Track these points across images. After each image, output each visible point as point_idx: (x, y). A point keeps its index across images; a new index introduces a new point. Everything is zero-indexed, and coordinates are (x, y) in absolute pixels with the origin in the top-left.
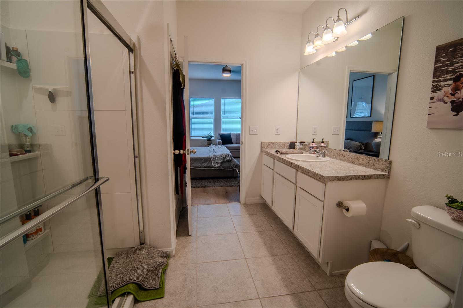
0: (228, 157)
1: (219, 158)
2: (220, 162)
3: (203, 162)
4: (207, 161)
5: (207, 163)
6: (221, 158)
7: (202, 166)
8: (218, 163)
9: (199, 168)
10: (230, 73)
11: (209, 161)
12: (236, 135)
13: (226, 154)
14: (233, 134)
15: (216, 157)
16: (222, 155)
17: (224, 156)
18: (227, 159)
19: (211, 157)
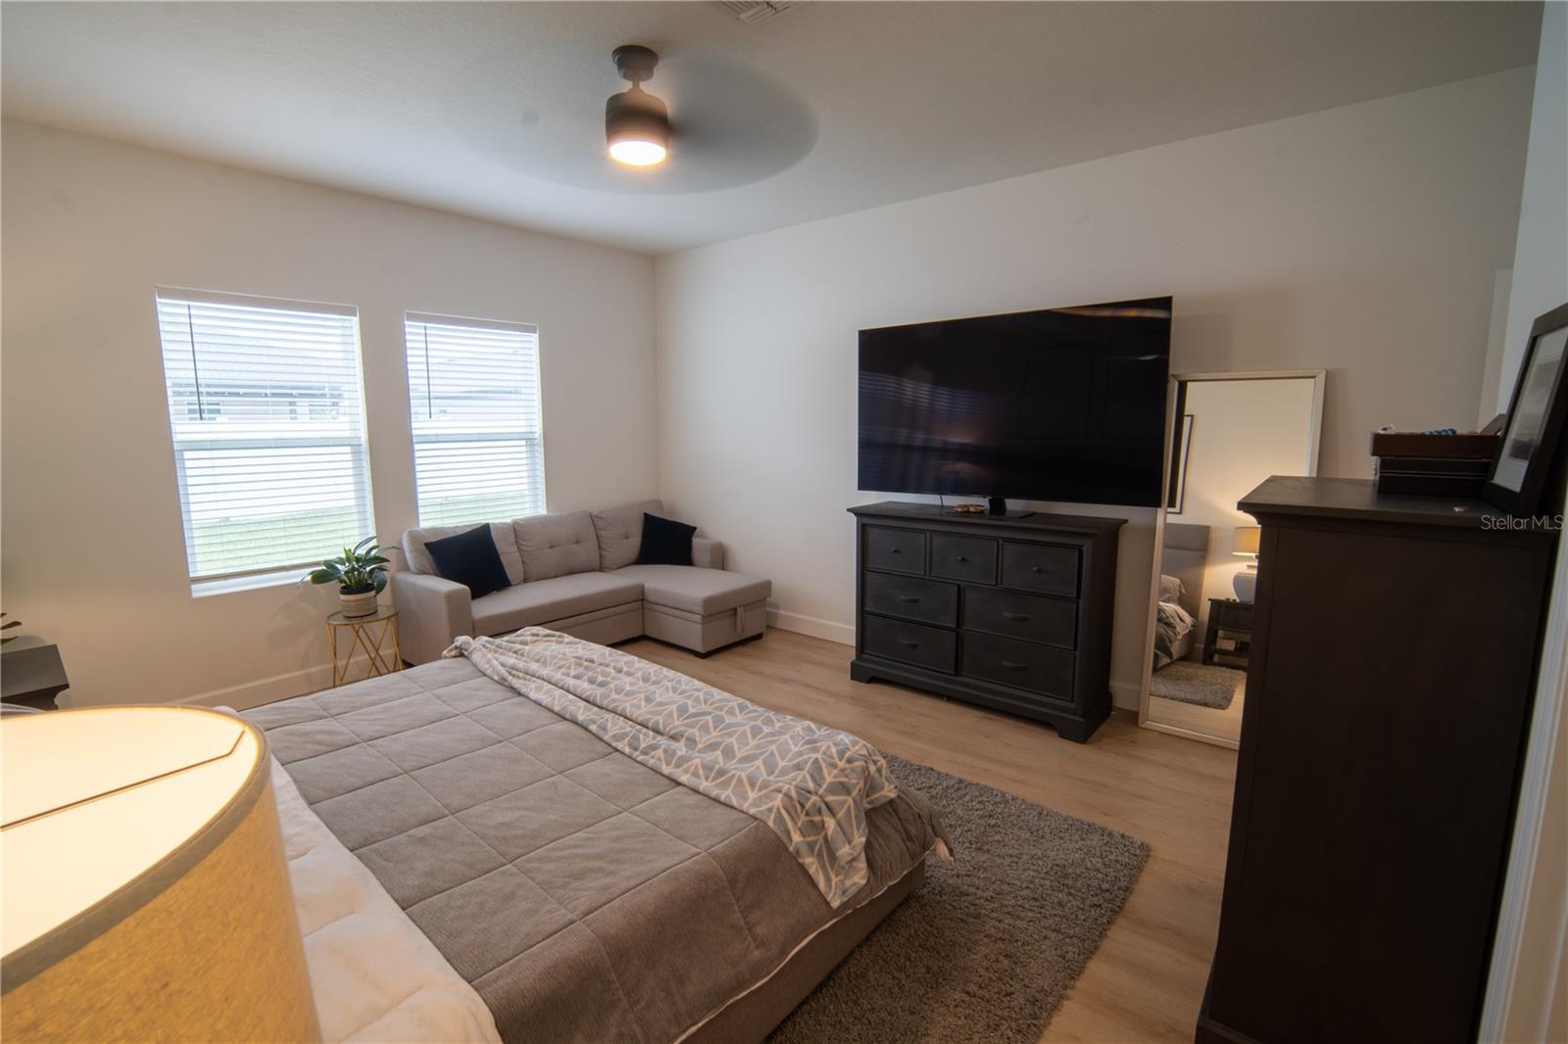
1: (840, 814)
2: (862, 841)
3: (752, 908)
4: (773, 875)
5: (779, 902)
6: (850, 801)
7: (758, 952)
8: (855, 861)
9: (751, 980)
11: (780, 873)
12: (515, 529)
13: (857, 760)
14: (502, 527)
15: (814, 805)
16: (836, 771)
17: (857, 783)
18: (886, 797)
19: (774, 822)
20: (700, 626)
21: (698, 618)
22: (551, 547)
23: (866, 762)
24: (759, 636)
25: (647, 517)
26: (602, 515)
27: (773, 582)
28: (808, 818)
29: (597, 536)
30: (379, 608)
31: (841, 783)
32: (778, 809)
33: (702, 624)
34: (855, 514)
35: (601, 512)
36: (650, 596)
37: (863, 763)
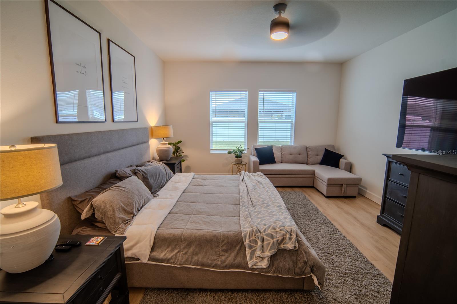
0: (290, 239)
1: (265, 243)
2: (270, 254)
3: (224, 251)
4: (235, 247)
5: (233, 255)
6: (272, 241)
7: (219, 262)
8: (263, 258)
9: (213, 267)
10: (288, 30)
11: (238, 248)
12: (281, 148)
13: (283, 231)
14: (277, 147)
15: (258, 236)
16: (273, 231)
17: (279, 237)
18: (288, 247)
19: (244, 234)
20: (326, 187)
21: (326, 184)
22: (291, 155)
23: (286, 233)
24: (354, 197)
25: (326, 150)
26: (310, 147)
27: (363, 179)
28: (255, 239)
29: (307, 153)
30: (242, 162)
31: (272, 235)
32: (248, 232)
33: (327, 186)
34: (387, 157)
35: (310, 146)
36: (316, 175)
37: (285, 233)
